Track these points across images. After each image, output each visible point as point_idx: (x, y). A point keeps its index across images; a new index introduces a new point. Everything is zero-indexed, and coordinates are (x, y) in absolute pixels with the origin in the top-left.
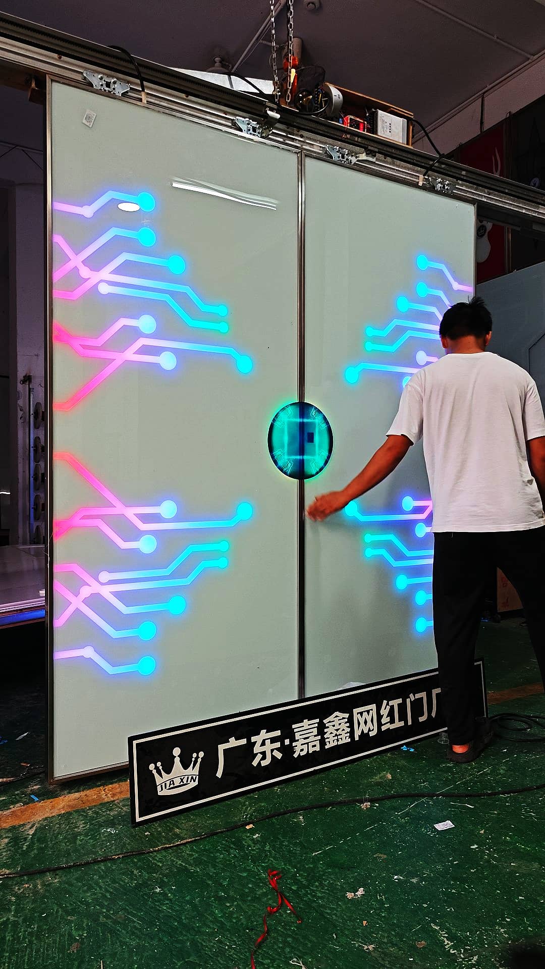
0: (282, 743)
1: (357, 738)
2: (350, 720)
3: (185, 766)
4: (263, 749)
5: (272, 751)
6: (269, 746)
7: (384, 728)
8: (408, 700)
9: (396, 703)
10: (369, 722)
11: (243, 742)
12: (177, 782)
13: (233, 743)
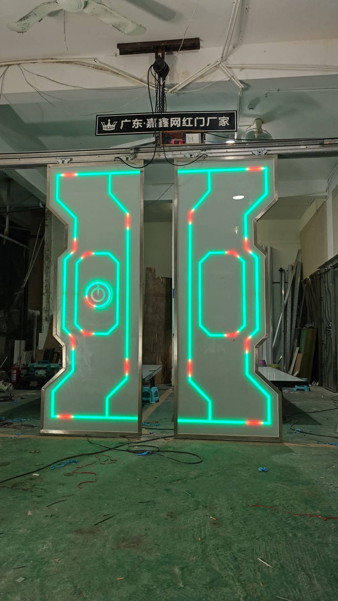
0: (143, 123)
1: (171, 126)
2: (169, 121)
3: (111, 124)
4: (136, 124)
5: (139, 125)
6: (138, 124)
7: (183, 125)
8: (195, 119)
9: (189, 119)
10: (177, 123)
11: (130, 121)
12: (109, 128)
13: (126, 121)
